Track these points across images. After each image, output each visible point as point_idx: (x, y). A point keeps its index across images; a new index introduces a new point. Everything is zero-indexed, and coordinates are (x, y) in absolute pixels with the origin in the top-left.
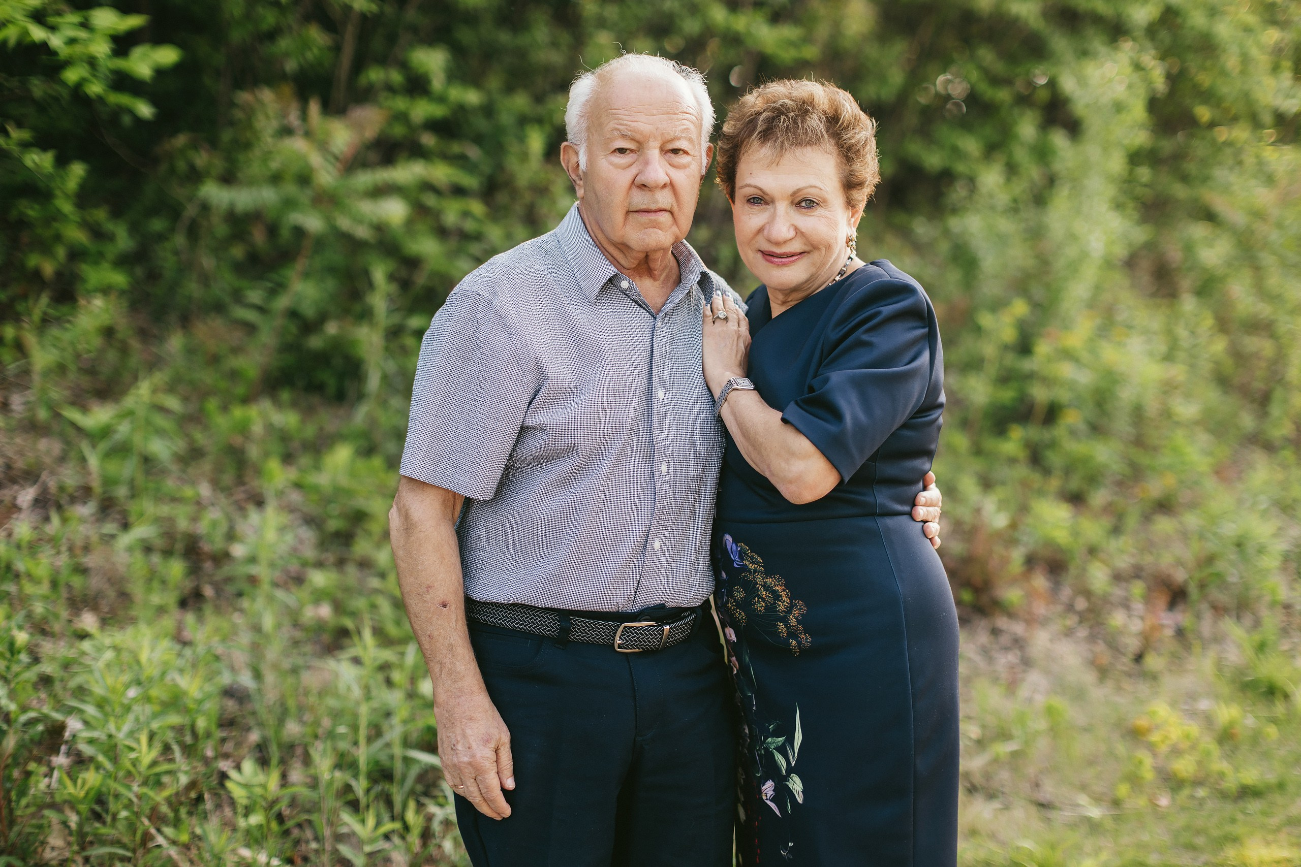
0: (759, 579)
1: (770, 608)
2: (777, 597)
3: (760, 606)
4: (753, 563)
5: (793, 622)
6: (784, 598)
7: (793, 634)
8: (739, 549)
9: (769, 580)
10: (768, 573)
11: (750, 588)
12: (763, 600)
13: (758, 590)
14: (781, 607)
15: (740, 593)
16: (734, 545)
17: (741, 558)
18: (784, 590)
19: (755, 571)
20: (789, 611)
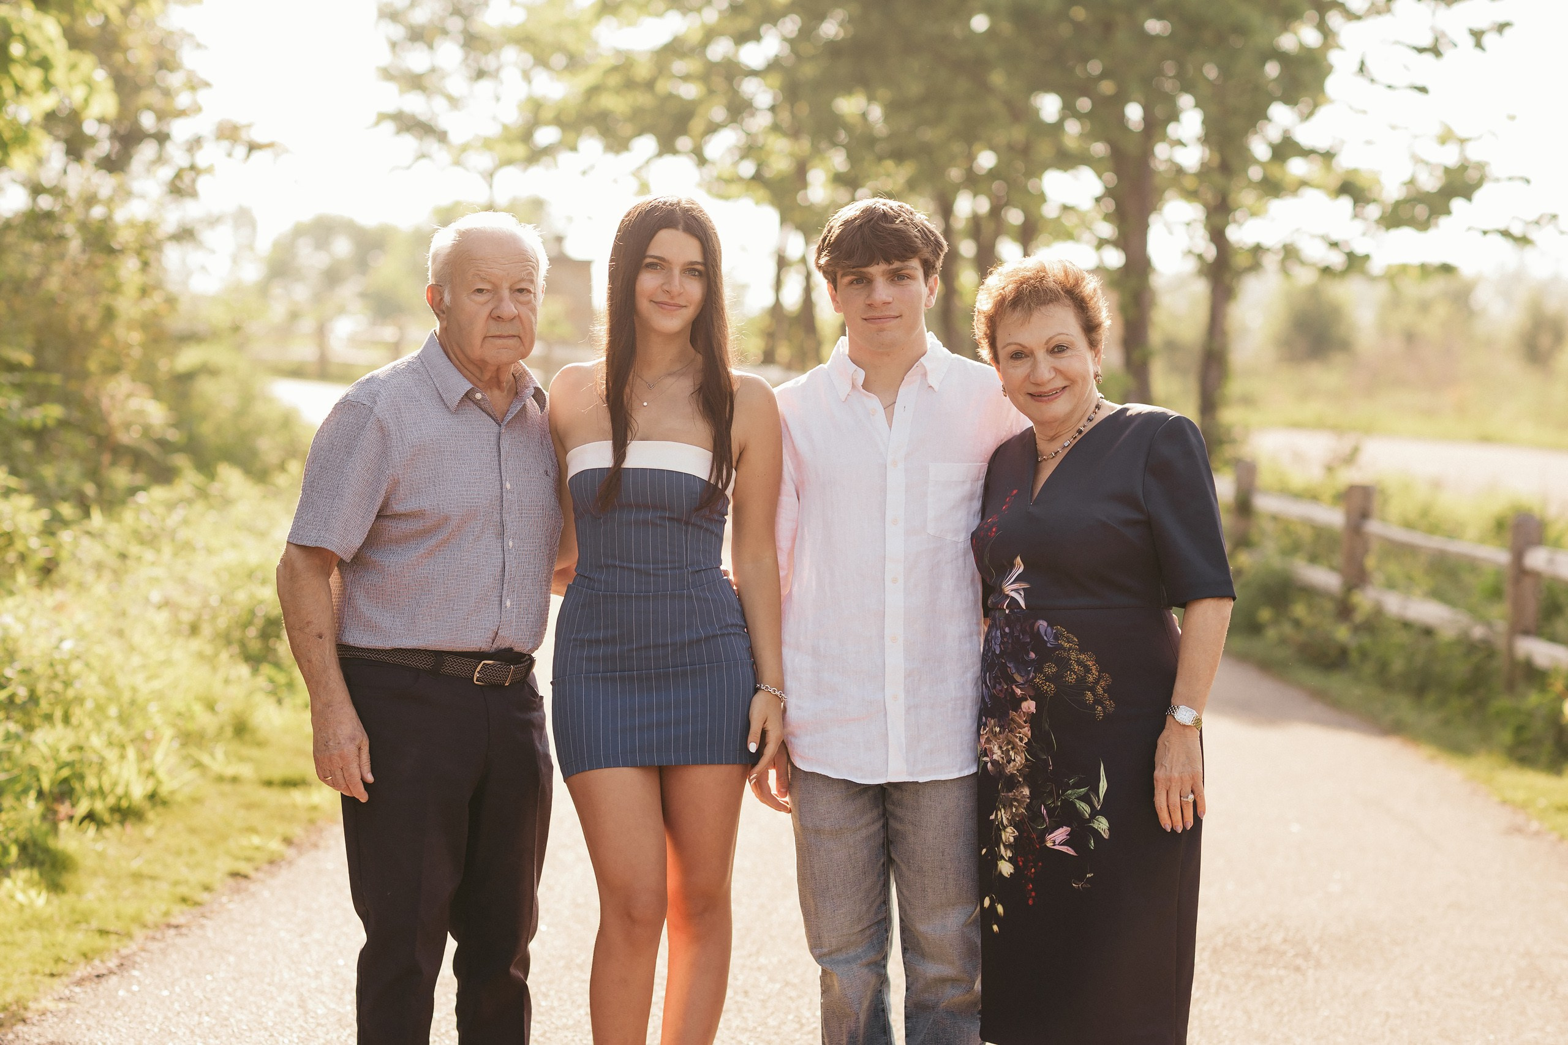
0: (1073, 656)
1: (1081, 680)
2: (1088, 670)
3: (1071, 678)
4: (1069, 642)
5: (1100, 691)
6: (1093, 671)
7: (1098, 701)
8: (1054, 631)
9: (1082, 657)
10: (1082, 650)
11: (1063, 664)
12: (1075, 673)
13: (1071, 665)
14: (1090, 678)
15: (1051, 669)
16: (1049, 629)
17: (1056, 638)
18: (1094, 665)
19: (1070, 649)
20: (1097, 681)
